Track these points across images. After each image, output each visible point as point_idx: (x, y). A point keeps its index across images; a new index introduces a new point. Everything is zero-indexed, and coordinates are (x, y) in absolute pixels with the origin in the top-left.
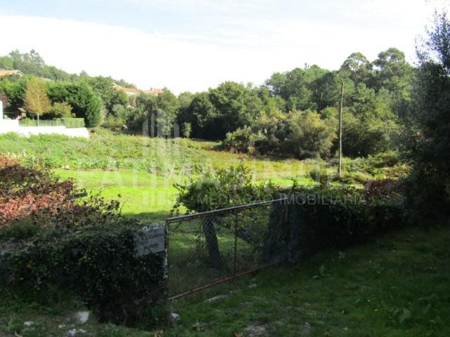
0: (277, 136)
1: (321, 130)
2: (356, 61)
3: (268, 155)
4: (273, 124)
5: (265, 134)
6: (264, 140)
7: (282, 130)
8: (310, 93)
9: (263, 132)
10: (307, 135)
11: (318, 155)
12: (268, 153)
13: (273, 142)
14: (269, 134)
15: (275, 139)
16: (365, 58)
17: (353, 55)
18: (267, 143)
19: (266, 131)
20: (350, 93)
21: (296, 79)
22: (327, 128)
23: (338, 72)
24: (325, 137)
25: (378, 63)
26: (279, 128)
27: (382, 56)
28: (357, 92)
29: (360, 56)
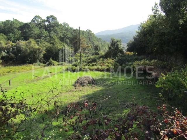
0: (13, 54)
1: (39, 49)
2: (38, 19)
3: (10, 63)
4: (9, 47)
5: (6, 53)
6: (7, 56)
7: (15, 50)
8: (20, 32)
9: (4, 51)
10: (31, 52)
11: (38, 61)
12: (9, 62)
13: (11, 57)
14: (8, 52)
15: (13, 55)
16: (41, 18)
17: (36, 16)
18: (8, 57)
19: (6, 51)
20: (38, 33)
21: (9, 25)
22: (42, 48)
23: (30, 23)
24: (40, 53)
25: (47, 21)
26: (13, 49)
27: (48, 18)
28: (42, 33)
29: (39, 17)
